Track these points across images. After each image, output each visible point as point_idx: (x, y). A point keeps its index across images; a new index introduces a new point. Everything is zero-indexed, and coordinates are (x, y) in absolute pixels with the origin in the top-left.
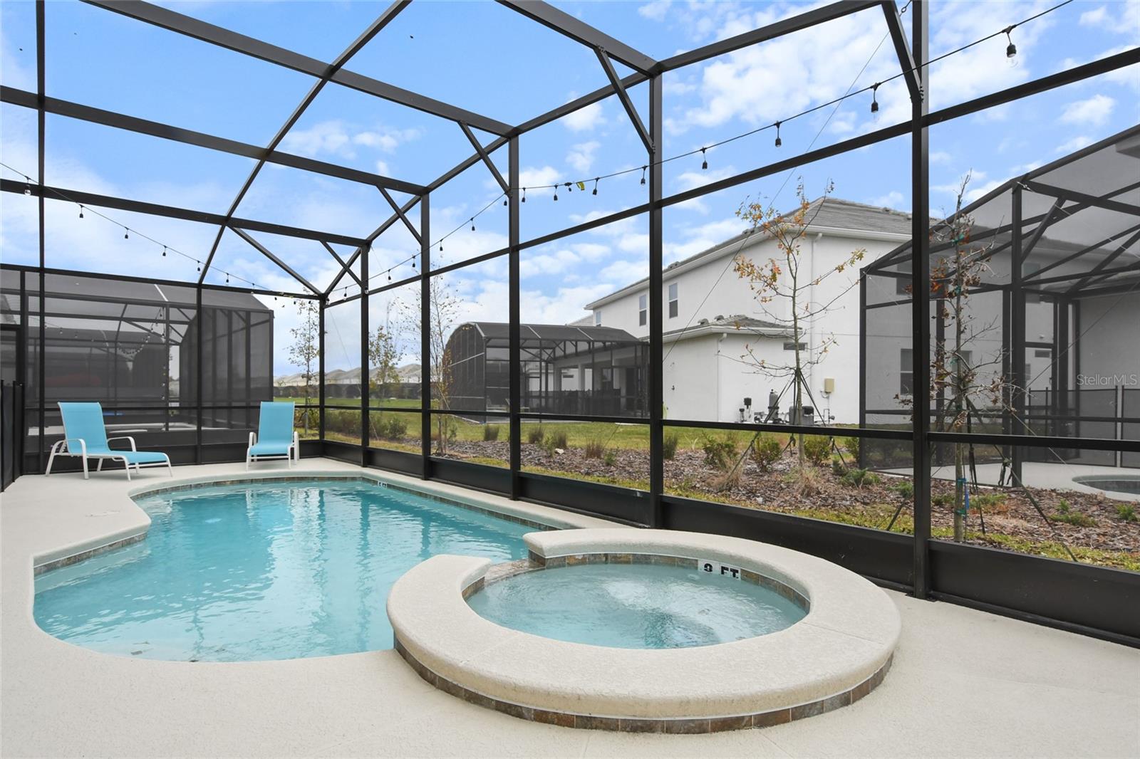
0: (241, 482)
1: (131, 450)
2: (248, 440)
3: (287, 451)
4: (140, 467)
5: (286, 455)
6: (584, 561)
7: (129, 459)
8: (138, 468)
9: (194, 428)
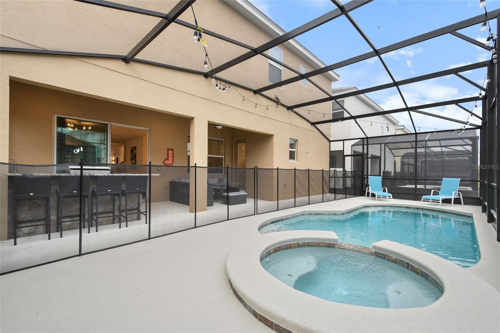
0: (418, 208)
1: (386, 192)
2: (431, 193)
3: (440, 199)
4: (389, 198)
5: (439, 200)
6: (395, 261)
7: (377, 194)
8: (388, 198)
9: (414, 186)
